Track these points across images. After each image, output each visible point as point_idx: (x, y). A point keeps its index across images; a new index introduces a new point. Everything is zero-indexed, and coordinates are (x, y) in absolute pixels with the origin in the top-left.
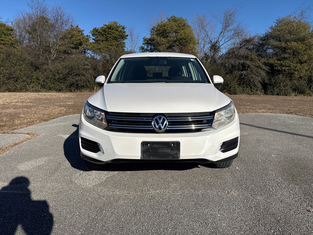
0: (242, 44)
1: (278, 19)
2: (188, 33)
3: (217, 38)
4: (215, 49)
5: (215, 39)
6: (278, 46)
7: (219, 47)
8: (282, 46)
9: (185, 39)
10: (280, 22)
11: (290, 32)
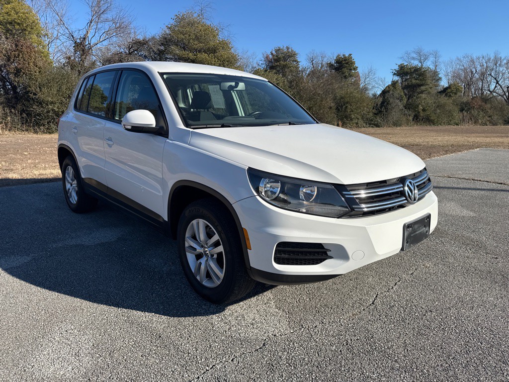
0: (131, 47)
1: (178, 15)
2: (24, 13)
3: (85, 32)
4: (83, 51)
5: (81, 33)
6: (184, 56)
7: (90, 48)
8: (189, 56)
9: (19, 24)
10: (180, 20)
11: (197, 38)
